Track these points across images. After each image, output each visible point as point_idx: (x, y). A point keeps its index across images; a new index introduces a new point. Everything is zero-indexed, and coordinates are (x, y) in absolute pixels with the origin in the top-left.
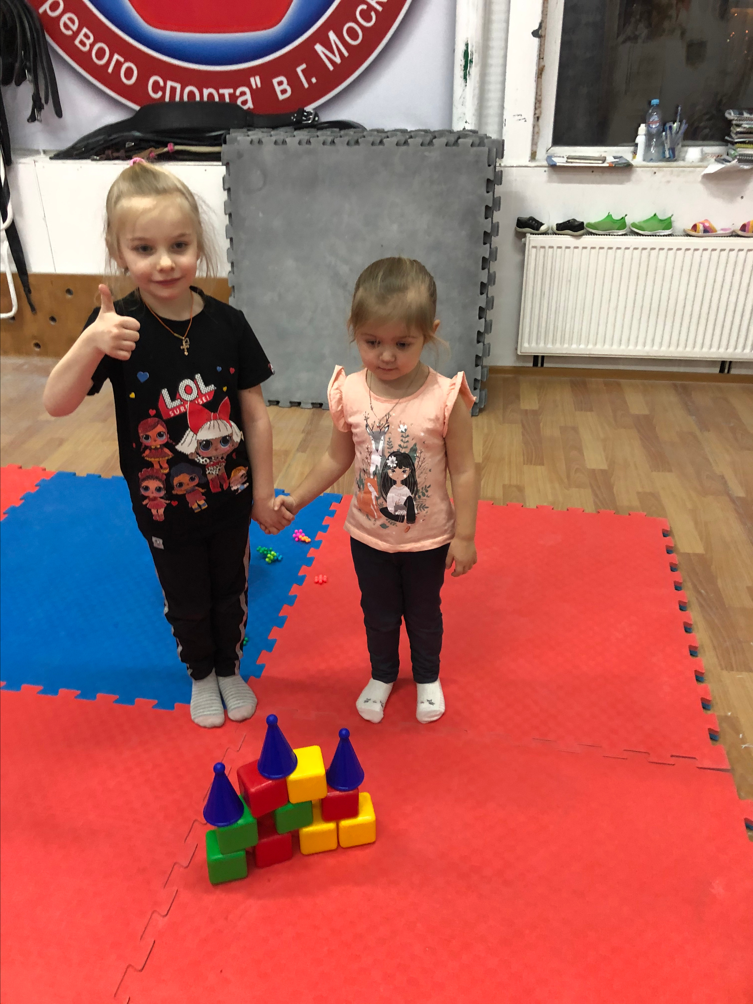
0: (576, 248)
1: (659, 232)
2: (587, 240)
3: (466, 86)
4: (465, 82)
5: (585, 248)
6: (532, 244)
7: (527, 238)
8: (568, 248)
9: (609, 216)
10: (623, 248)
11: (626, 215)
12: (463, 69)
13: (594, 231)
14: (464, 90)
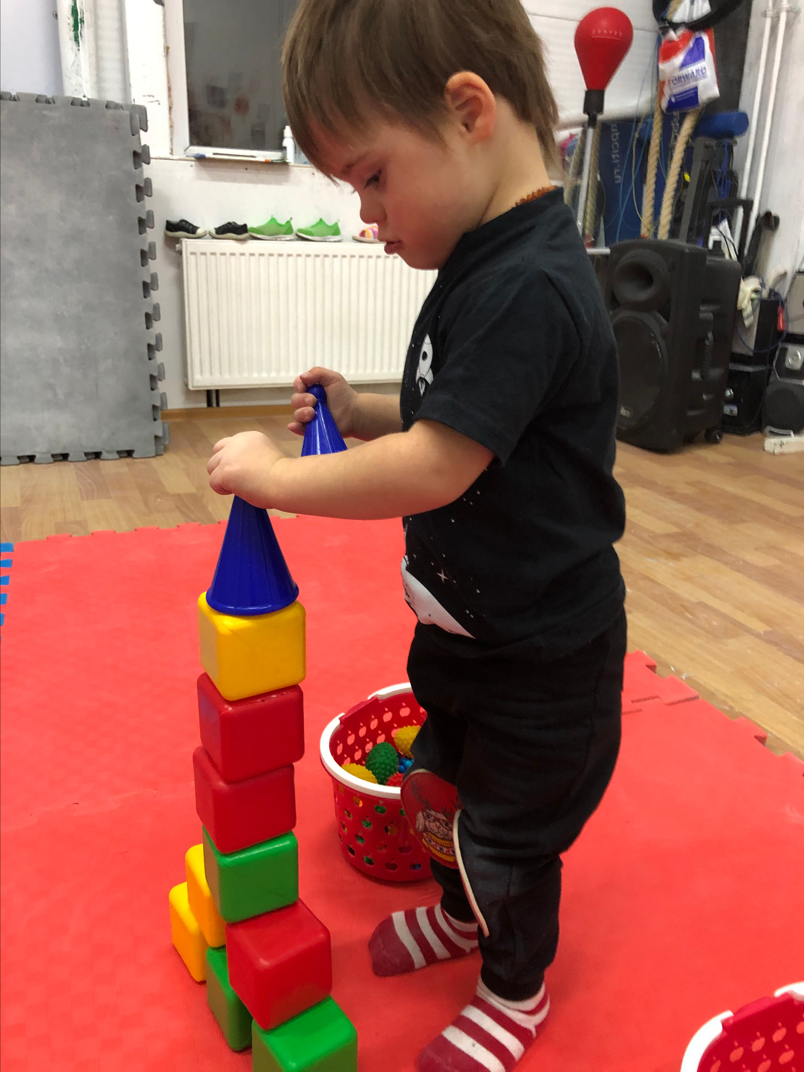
0: (242, 254)
1: (329, 238)
2: (252, 245)
3: (79, 50)
4: (77, 45)
5: (252, 255)
6: (191, 249)
7: (184, 244)
8: (233, 254)
9: (273, 220)
10: (295, 255)
11: (291, 219)
12: (72, 29)
13: (259, 236)
14: (76, 55)
